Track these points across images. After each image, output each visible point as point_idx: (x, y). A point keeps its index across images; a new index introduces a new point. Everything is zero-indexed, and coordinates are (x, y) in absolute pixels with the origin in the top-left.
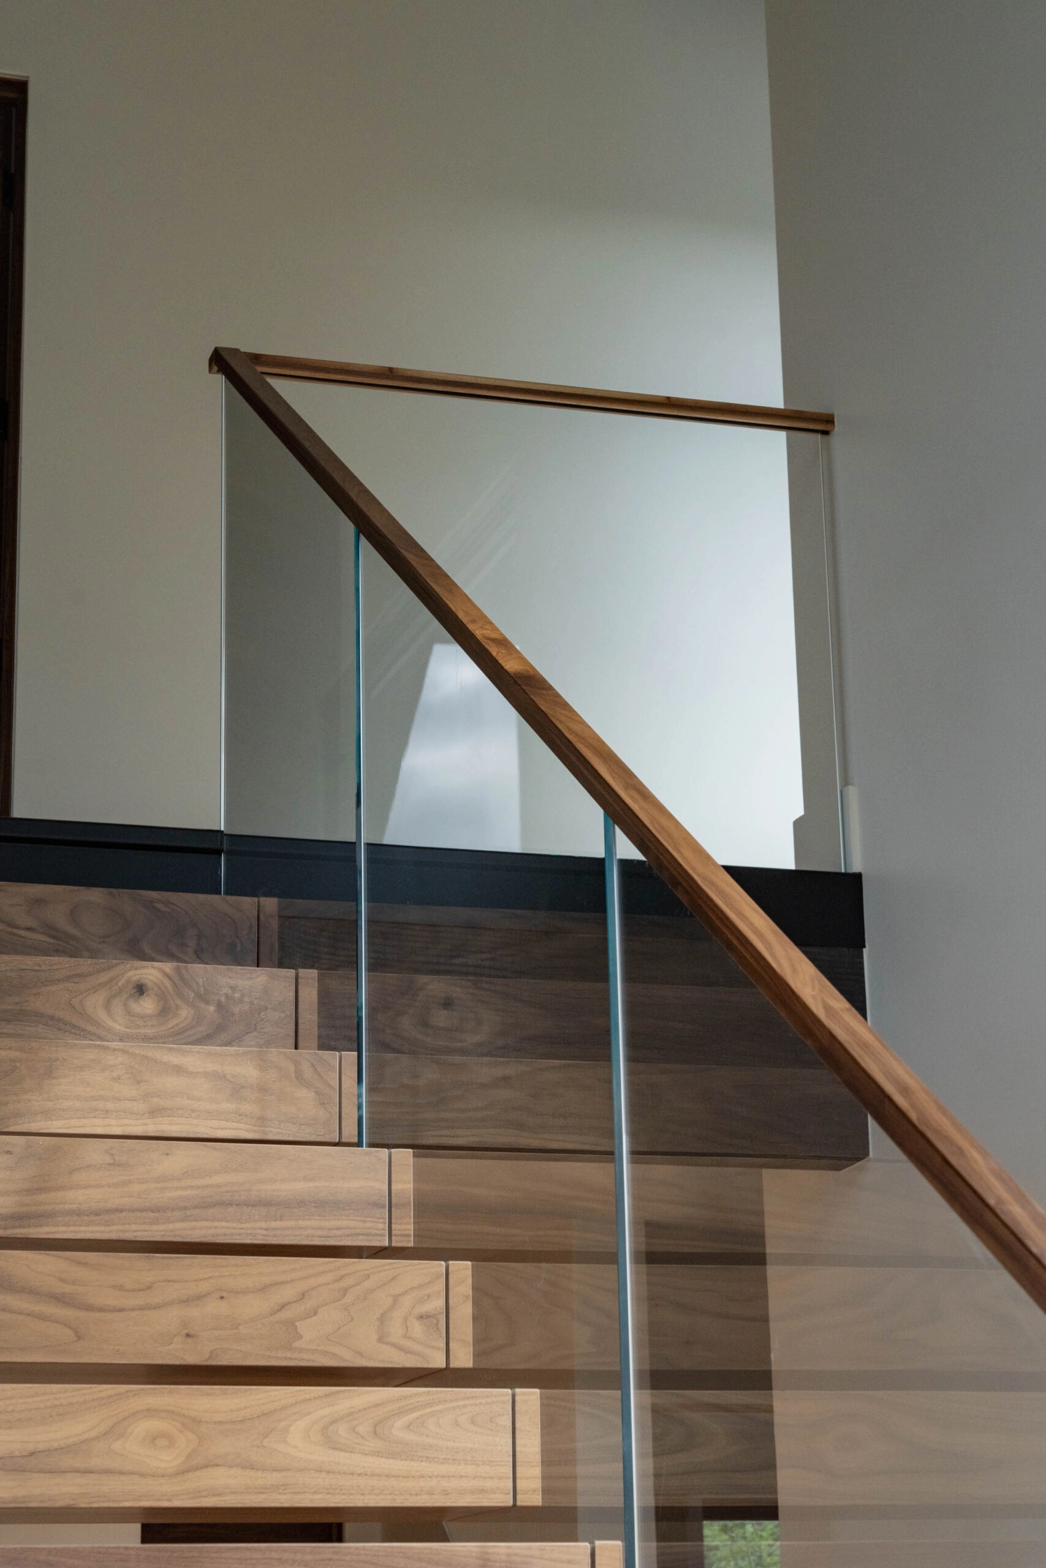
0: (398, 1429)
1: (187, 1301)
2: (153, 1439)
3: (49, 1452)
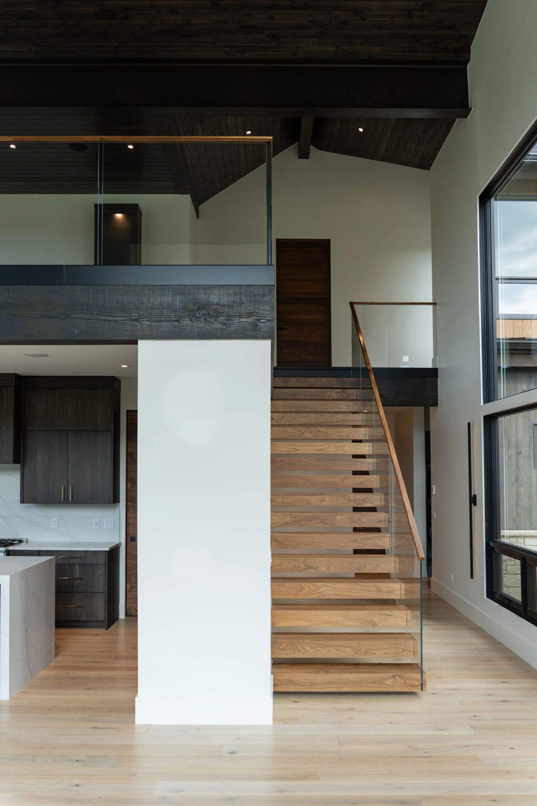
0: (357, 447)
1: (338, 433)
2: (332, 448)
3: (322, 449)
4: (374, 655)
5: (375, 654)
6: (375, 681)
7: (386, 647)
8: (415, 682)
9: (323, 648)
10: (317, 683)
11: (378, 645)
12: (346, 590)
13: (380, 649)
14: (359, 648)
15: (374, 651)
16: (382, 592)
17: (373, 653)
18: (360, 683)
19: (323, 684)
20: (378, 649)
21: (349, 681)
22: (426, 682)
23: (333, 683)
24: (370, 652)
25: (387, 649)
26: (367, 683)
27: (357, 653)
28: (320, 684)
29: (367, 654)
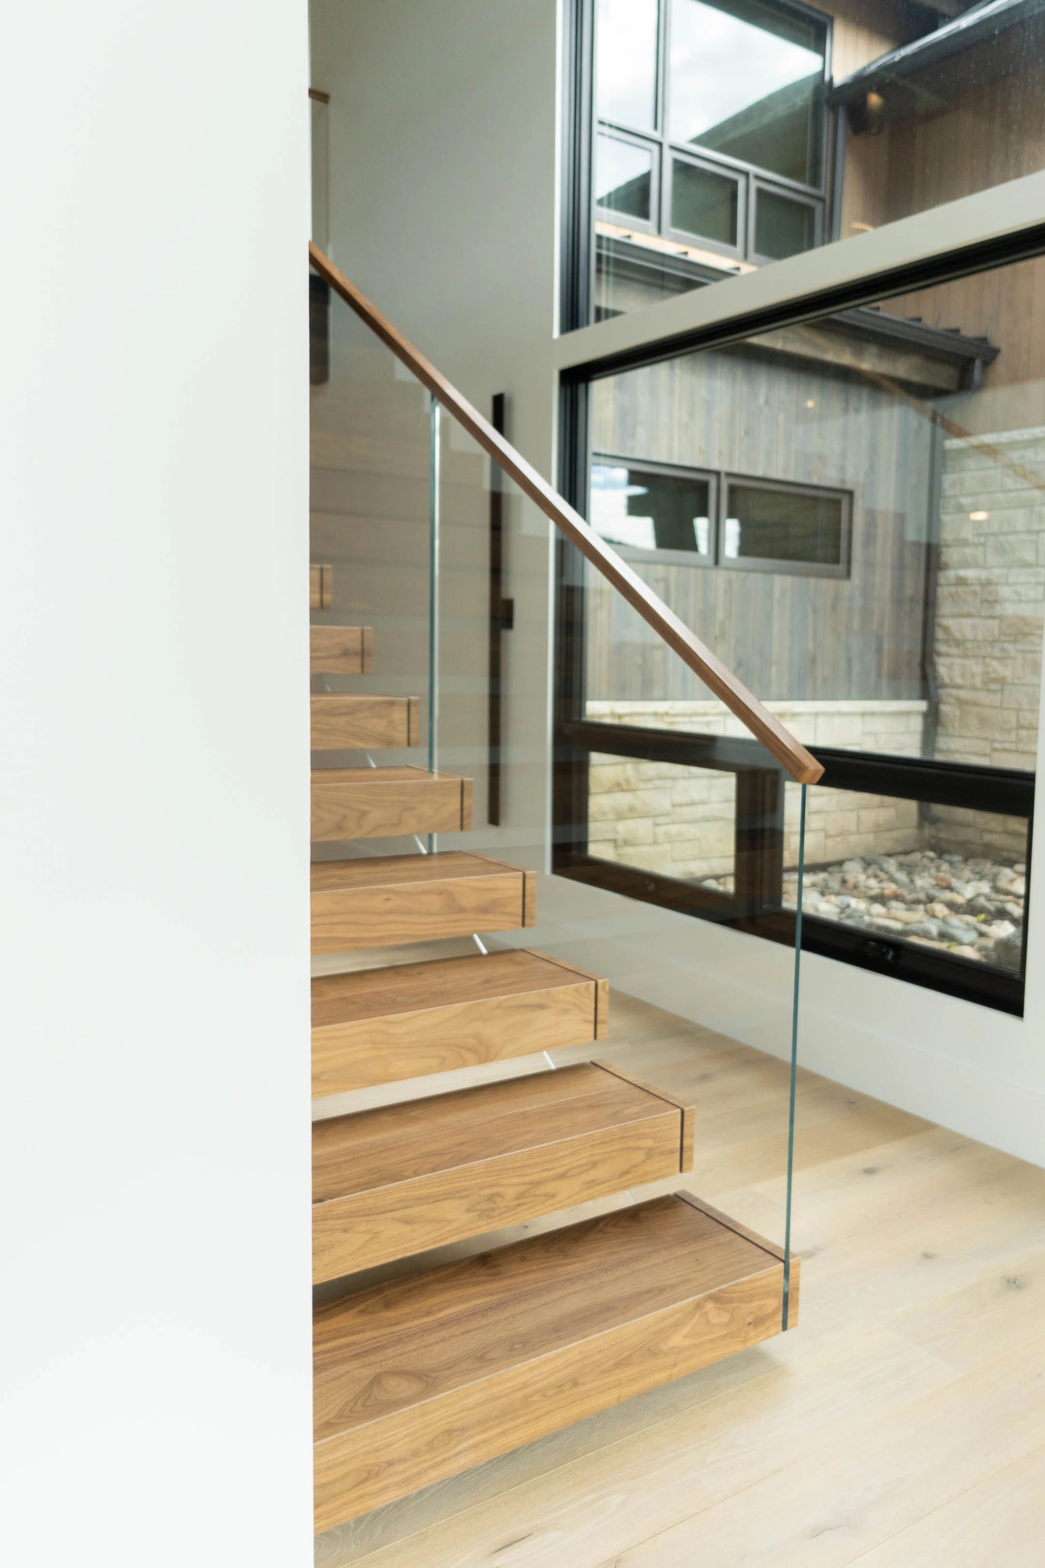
4: (550, 1202)
5: (553, 1196)
6: (630, 1356)
7: (592, 1155)
8: (763, 1302)
9: (345, 1231)
10: (390, 1464)
11: (563, 1157)
12: (335, 919)
13: (571, 1173)
14: (495, 1190)
15: (550, 1188)
16: (462, 910)
17: (546, 1195)
18: (576, 1384)
19: (416, 1453)
20: (563, 1176)
21: (531, 1396)
22: (797, 1289)
23: (462, 1429)
24: (535, 1196)
25: (594, 1165)
26: (604, 1372)
27: (487, 1214)
28: (403, 1460)
29: (523, 1208)
